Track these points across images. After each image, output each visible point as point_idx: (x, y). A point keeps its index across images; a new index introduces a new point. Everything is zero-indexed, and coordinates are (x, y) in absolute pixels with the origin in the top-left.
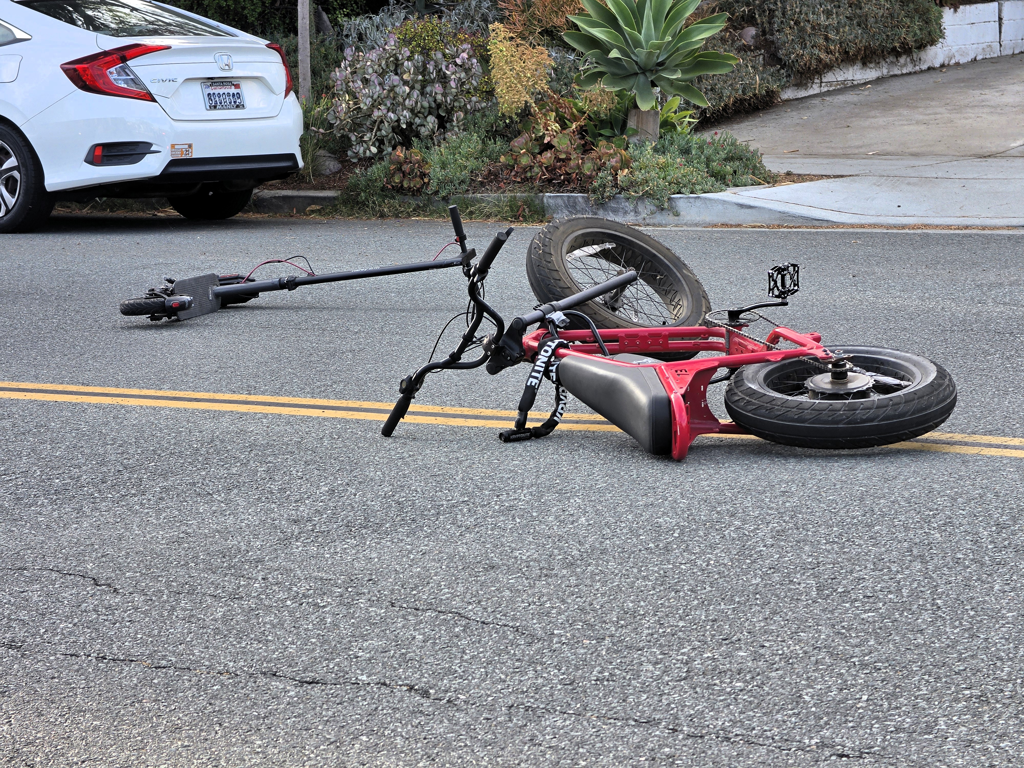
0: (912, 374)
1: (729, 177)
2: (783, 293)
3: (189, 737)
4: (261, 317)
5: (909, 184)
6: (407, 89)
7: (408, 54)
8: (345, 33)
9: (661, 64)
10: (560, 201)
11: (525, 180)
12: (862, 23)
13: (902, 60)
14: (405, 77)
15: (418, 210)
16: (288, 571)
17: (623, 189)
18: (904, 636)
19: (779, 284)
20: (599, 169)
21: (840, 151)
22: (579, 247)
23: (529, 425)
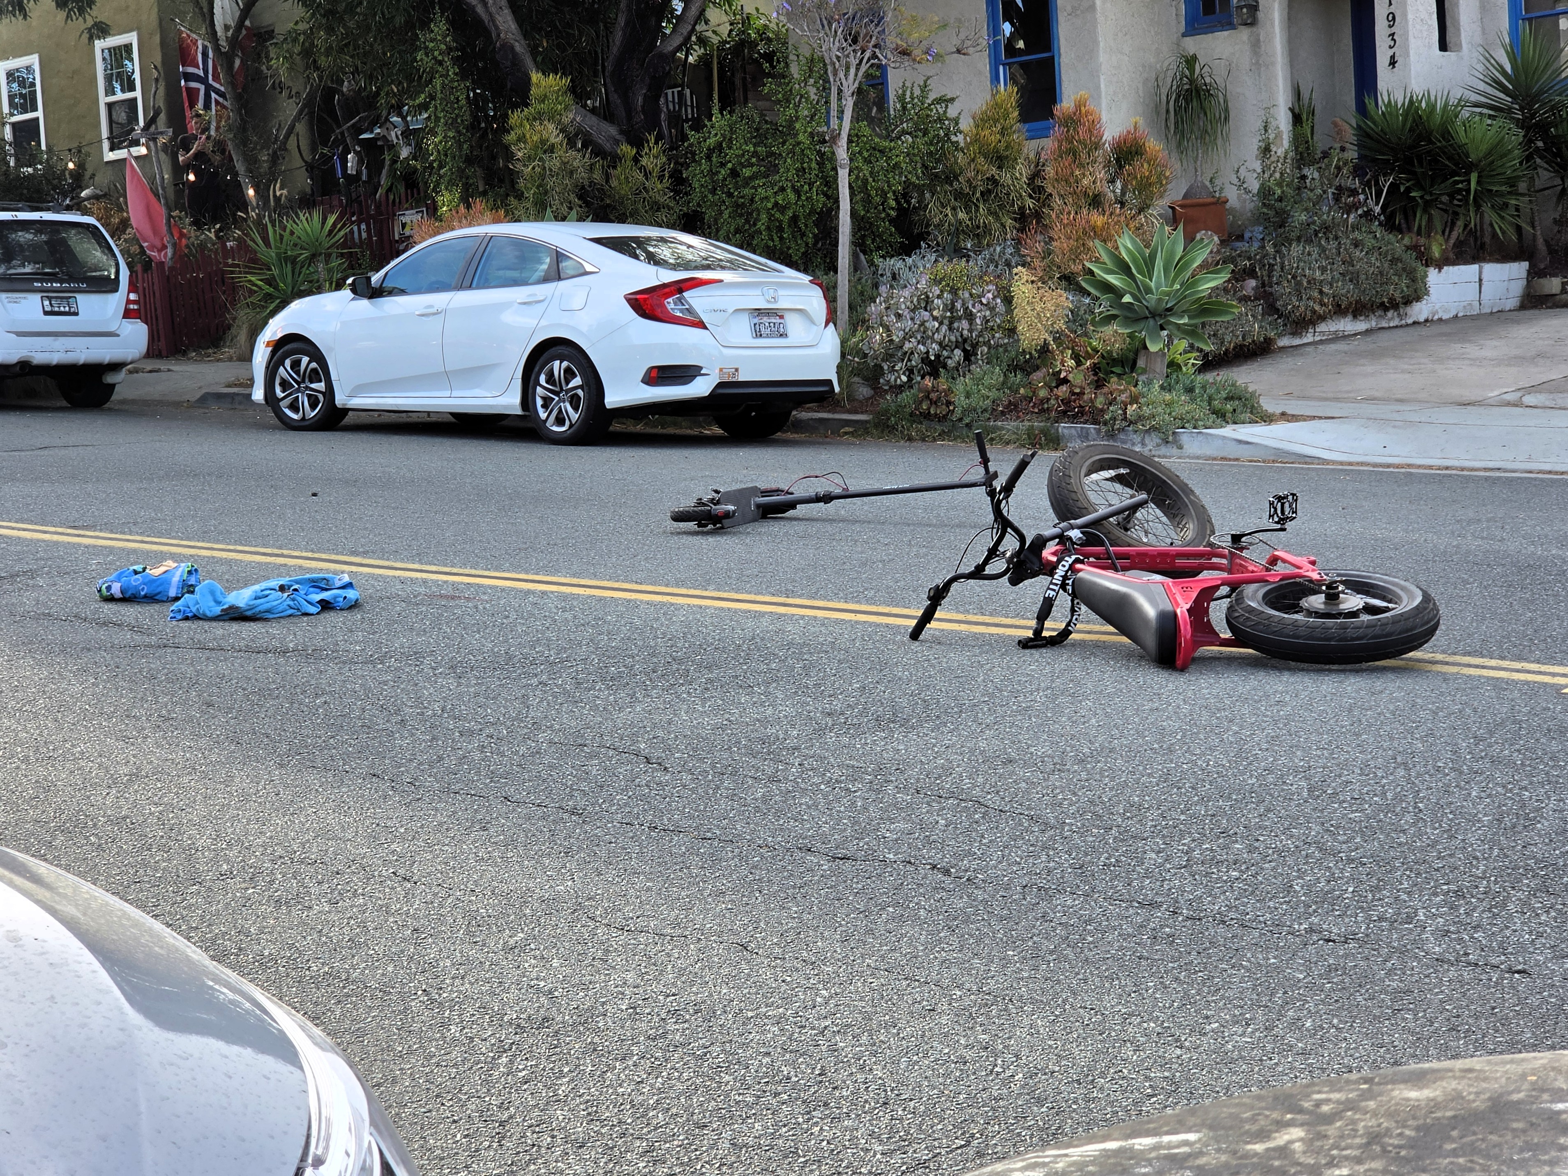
0: (1400, 598)
1: (1229, 415)
2: (1283, 519)
3: (732, 901)
4: (799, 527)
5: (1394, 427)
6: (937, 325)
7: (938, 292)
8: (880, 272)
9: (1169, 310)
10: (1073, 432)
11: (1043, 411)
12: (1354, 279)
13: (1390, 314)
14: (935, 313)
15: (942, 435)
16: (822, 758)
17: (1131, 422)
18: (1388, 835)
19: (1279, 512)
20: (1110, 404)
21: (1330, 395)
22: (1096, 471)
23: (1045, 634)
